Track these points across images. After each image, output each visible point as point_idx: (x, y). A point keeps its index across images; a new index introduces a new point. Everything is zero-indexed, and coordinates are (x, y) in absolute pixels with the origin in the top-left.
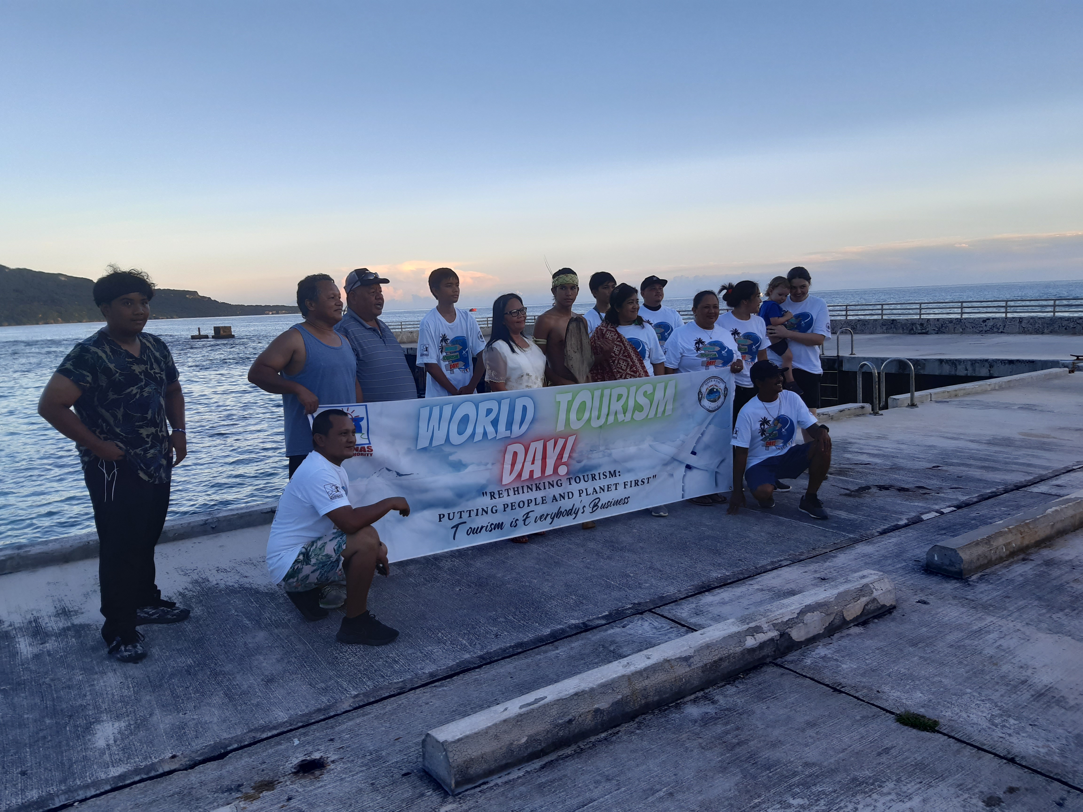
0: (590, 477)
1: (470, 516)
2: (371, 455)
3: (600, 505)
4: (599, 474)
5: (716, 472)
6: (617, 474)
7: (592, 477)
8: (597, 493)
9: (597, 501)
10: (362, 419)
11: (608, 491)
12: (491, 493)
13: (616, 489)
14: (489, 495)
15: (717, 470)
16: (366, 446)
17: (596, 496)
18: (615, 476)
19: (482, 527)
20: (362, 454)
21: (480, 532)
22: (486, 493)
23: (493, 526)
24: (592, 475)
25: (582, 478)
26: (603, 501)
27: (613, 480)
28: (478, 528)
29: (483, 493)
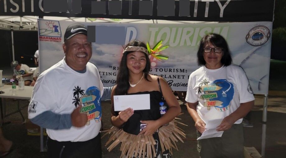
0: (168, 70)
1: (104, 75)
2: (61, 41)
3: (173, 84)
4: (174, 69)
5: (259, 82)
6: (185, 71)
7: (170, 70)
8: (171, 78)
9: (171, 82)
10: (58, 27)
11: (178, 78)
12: (114, 67)
13: (183, 78)
14: (113, 68)
15: (260, 81)
16: (59, 38)
17: (170, 79)
18: (184, 72)
19: (109, 81)
20: (57, 41)
21: (108, 82)
22: (111, 67)
23: (114, 82)
24: (170, 69)
25: (164, 70)
26: (175, 82)
27: (182, 74)
28: (107, 81)
29: (110, 66)
